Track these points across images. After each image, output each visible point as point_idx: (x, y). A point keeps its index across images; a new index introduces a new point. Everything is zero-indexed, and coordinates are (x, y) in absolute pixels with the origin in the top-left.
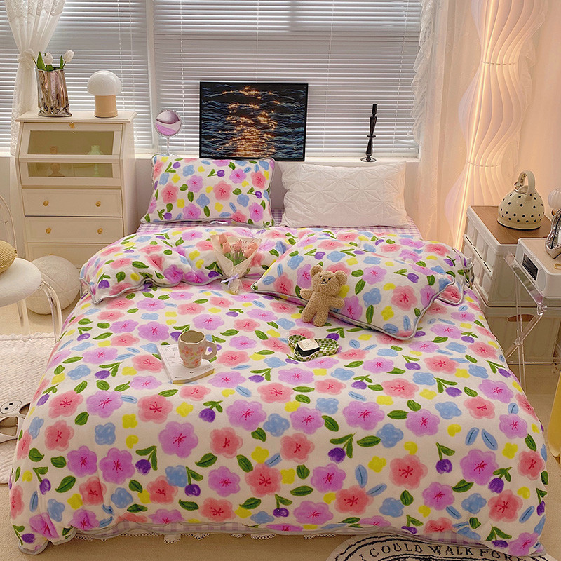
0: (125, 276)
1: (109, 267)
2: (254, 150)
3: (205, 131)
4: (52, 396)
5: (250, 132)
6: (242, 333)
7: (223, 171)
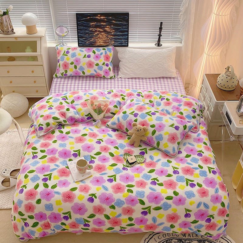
0: (50, 124)
1: (42, 119)
2: (104, 43)
3: (80, 35)
4: (25, 190)
5: (102, 35)
6: (103, 153)
7: (90, 55)
